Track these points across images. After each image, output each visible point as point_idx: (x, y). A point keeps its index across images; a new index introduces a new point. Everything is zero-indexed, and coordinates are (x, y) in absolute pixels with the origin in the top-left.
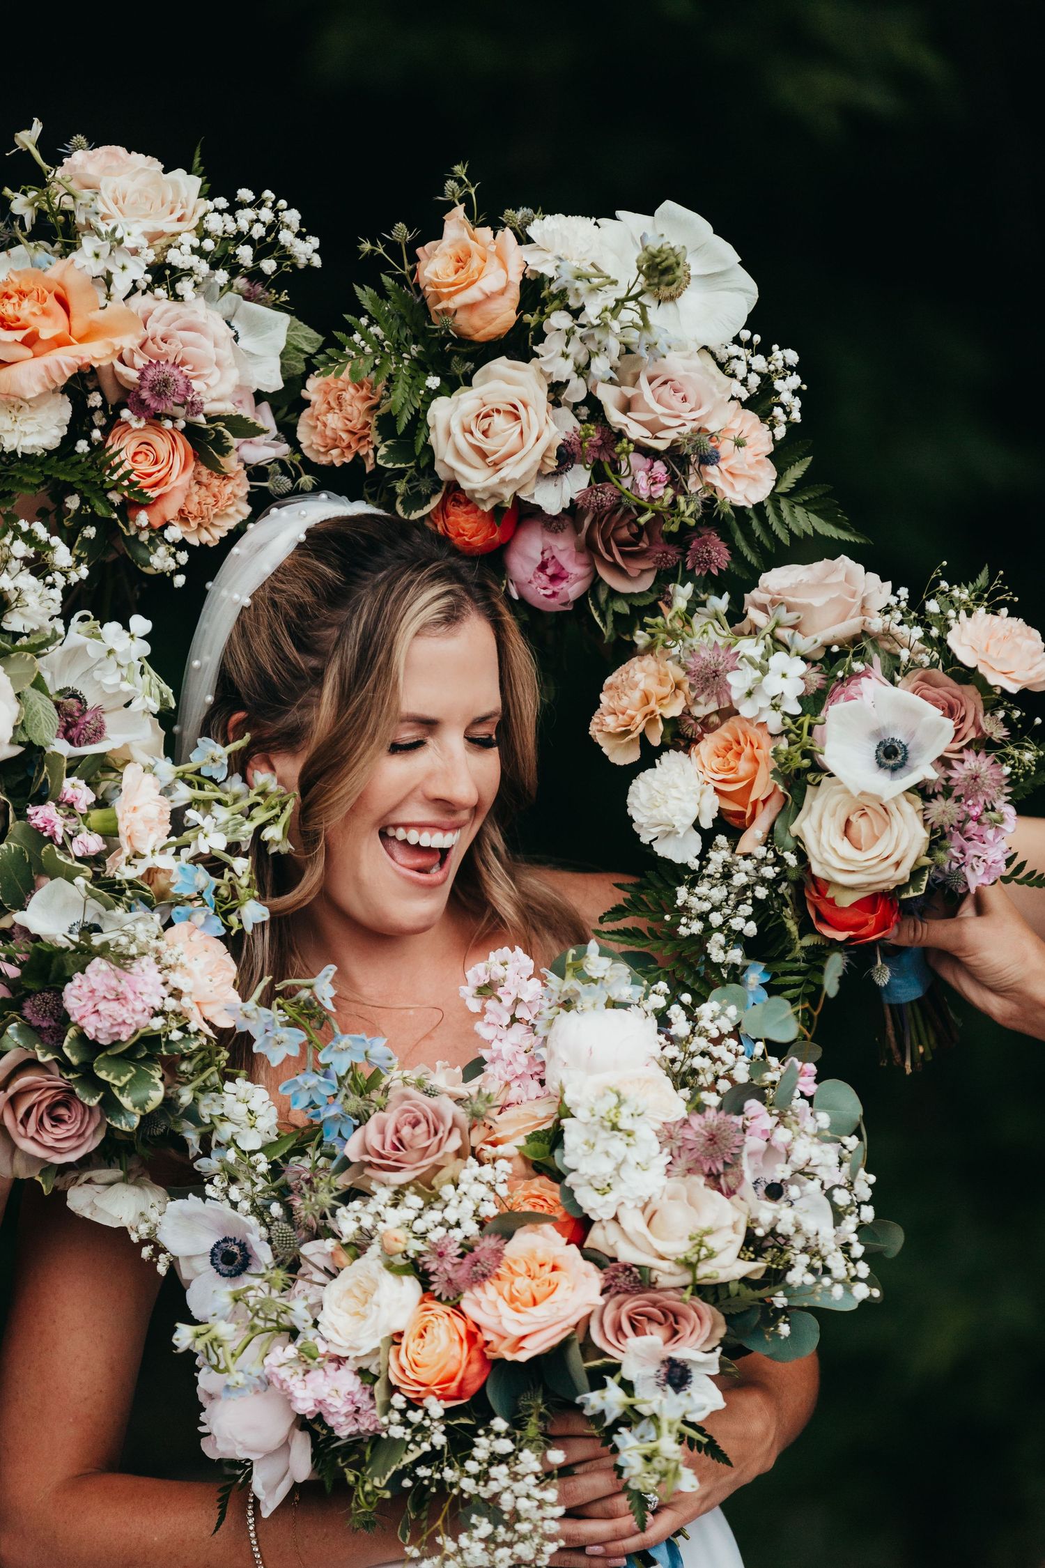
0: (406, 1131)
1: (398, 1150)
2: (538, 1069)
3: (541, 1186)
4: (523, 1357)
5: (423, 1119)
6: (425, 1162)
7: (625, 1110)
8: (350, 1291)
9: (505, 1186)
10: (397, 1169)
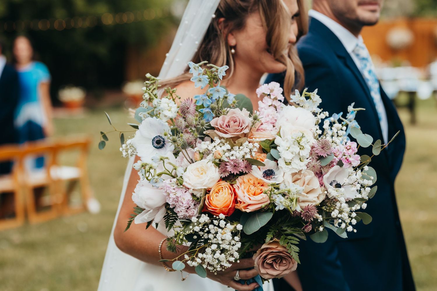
0: (232, 123)
1: (227, 127)
2: (274, 121)
3: (264, 157)
4: (248, 211)
5: (238, 121)
6: (236, 134)
7: (303, 140)
8: (198, 169)
9: (255, 153)
10: (226, 133)
